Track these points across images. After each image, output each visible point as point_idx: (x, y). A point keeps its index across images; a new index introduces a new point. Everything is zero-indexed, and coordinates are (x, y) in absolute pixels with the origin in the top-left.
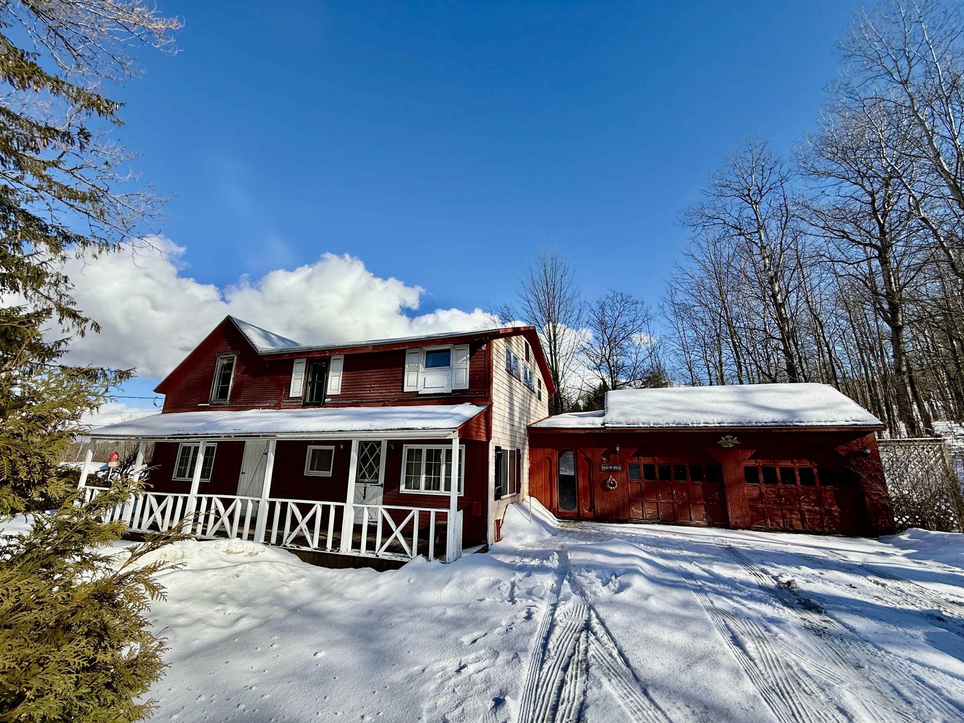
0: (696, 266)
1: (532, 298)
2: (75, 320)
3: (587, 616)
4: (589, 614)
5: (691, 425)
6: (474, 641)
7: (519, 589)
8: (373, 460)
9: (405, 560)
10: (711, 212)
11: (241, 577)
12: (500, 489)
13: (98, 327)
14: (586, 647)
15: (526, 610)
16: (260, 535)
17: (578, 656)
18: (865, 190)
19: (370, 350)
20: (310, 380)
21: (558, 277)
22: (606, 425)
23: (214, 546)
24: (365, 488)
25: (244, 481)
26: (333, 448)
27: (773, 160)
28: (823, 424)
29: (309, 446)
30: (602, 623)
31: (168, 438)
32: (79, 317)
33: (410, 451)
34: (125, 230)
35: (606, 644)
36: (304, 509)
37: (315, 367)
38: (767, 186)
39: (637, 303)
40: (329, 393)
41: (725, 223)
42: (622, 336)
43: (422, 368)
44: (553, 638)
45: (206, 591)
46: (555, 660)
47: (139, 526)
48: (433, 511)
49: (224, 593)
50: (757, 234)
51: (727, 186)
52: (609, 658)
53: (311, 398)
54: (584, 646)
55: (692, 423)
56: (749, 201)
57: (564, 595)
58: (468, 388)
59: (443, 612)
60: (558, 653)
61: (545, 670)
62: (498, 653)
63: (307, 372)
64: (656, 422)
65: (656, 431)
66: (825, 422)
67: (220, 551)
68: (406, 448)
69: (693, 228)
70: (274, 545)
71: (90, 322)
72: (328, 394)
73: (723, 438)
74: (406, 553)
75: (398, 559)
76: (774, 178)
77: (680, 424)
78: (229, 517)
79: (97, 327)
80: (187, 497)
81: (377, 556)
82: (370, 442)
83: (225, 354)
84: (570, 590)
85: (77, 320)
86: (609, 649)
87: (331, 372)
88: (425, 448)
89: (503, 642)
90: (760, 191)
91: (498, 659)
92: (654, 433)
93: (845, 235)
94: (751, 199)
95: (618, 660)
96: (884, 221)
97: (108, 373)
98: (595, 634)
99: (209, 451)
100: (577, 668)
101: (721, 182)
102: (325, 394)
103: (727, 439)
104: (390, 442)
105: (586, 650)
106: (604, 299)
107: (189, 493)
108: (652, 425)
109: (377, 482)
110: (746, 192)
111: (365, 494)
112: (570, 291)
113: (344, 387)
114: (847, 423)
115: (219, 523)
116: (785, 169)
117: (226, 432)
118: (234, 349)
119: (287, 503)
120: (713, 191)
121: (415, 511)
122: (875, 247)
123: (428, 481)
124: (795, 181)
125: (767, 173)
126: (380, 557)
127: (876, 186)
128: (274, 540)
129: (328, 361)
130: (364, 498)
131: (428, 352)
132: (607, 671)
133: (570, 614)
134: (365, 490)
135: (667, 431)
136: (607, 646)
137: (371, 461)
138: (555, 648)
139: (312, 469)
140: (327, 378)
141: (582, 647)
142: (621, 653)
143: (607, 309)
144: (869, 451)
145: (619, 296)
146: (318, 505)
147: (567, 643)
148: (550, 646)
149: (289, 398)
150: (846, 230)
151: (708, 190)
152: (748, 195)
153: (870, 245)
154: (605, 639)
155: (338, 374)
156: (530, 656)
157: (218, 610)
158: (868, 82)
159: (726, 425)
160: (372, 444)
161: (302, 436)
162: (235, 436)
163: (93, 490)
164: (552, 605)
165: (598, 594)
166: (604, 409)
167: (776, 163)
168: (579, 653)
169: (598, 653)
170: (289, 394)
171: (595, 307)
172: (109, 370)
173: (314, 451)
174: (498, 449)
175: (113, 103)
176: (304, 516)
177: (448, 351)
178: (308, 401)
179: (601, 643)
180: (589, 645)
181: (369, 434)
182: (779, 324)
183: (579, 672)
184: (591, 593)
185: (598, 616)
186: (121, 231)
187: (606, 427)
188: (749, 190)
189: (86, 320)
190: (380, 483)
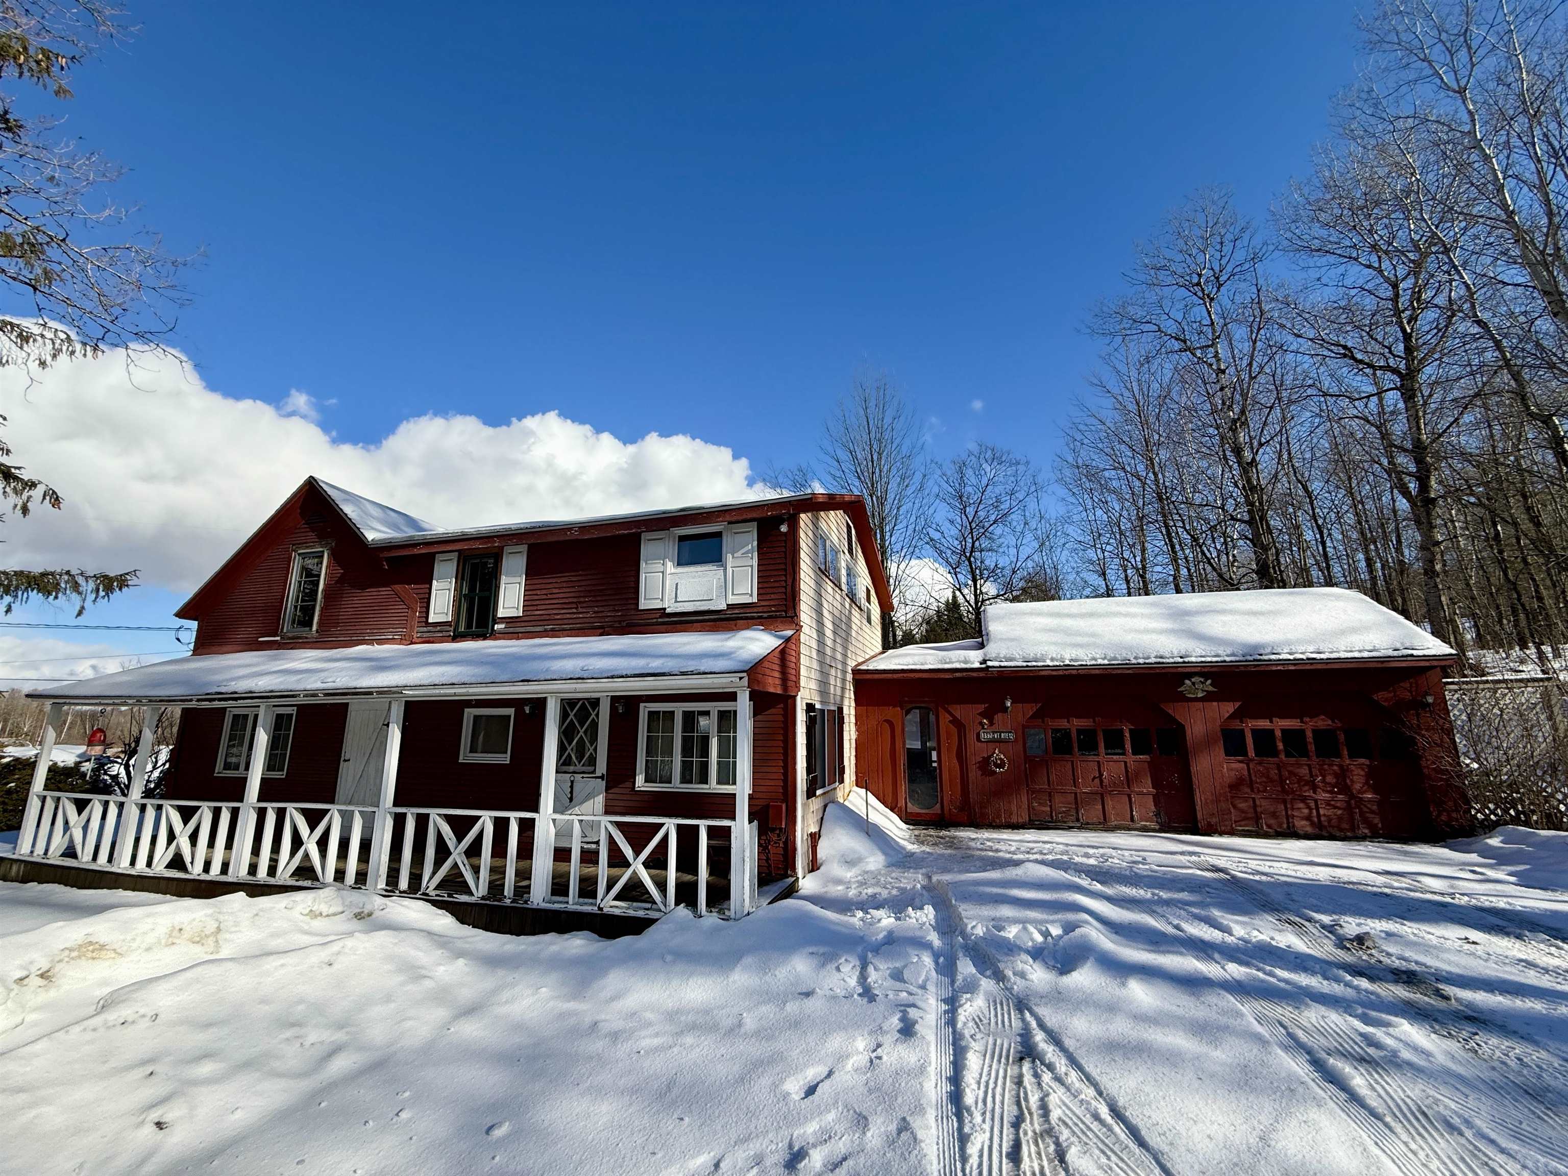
0: (1109, 402)
1: (843, 455)
2: (9, 483)
3: (1020, 1024)
4: (1023, 1020)
5: (1134, 661)
6: (811, 1091)
7: (876, 969)
8: (585, 732)
9: (653, 915)
10: (1140, 313)
11: (336, 966)
12: (815, 778)
13: (57, 499)
14: (1042, 1099)
15: (899, 1015)
16: (378, 876)
17: (1032, 1123)
18: (1383, 276)
19: (576, 534)
20: (465, 591)
21: (888, 420)
22: (989, 663)
23: (283, 905)
24: (572, 782)
25: (348, 775)
26: (510, 711)
27: (1241, 223)
28: (1357, 655)
29: (467, 710)
30: (1055, 1039)
31: (198, 700)
32: (16, 478)
33: (652, 715)
34: (109, 318)
35: (1079, 1092)
36: (461, 826)
37: (474, 567)
38: (1229, 268)
39: (1018, 463)
40: (501, 613)
41: (1159, 330)
42: (993, 518)
43: (670, 567)
44: (970, 1077)
45: (264, 1001)
46: (988, 1135)
47: (149, 864)
48: (703, 825)
49: (301, 1001)
50: (1212, 350)
51: (1163, 268)
52: (1095, 1126)
53: (469, 625)
54: (1036, 1097)
55: (1136, 658)
56: (1200, 294)
57: (964, 980)
58: (755, 599)
59: (736, 1021)
60: (988, 1115)
61: (974, 1161)
62: (866, 1119)
63: (460, 577)
64: (1074, 656)
65: (1074, 672)
66: (1360, 651)
67: (296, 913)
68: (644, 709)
69: (1108, 339)
70: (404, 892)
71: (40, 490)
72: (500, 615)
73: (1187, 682)
74: (654, 902)
75: (641, 914)
76: (1240, 256)
77: (1115, 659)
78: (318, 843)
79: (55, 499)
80: (238, 808)
81: (600, 909)
82: (579, 700)
83: (307, 547)
84: (974, 971)
85: (12, 485)
86: (1088, 1103)
87: (503, 578)
88: (679, 709)
89: (870, 1091)
90: (1217, 278)
91: (869, 1134)
92: (1071, 676)
93: (1348, 353)
94: (1203, 290)
95: (1117, 1129)
96: (1412, 329)
97: (80, 580)
98: (1050, 1067)
99: (280, 722)
100: (1039, 1154)
101: (1155, 261)
102: (495, 615)
103: (1194, 684)
104: (615, 700)
105: (1044, 1108)
106: (964, 456)
107: (241, 800)
108: (1067, 662)
109: (594, 772)
110: (1195, 280)
111: (571, 792)
112: (907, 444)
113: (529, 602)
114: (1396, 653)
115: (300, 854)
116: (1257, 241)
117: (309, 687)
118: (322, 537)
119: (428, 815)
120: (1142, 277)
121: (670, 825)
122: (1395, 371)
123: (686, 767)
124: (1272, 260)
125: (1228, 248)
126: (605, 910)
127: (1401, 271)
128: (404, 884)
129: (498, 557)
130: (571, 799)
131: (682, 539)
132: (1104, 1160)
133: (985, 1021)
134: (572, 787)
135: (1093, 672)
136: (1083, 1096)
137: (581, 733)
138: (980, 1104)
139: (473, 750)
140: (498, 587)
141: (1034, 1100)
142: (1116, 1112)
143: (969, 473)
144: (1430, 699)
145: (989, 452)
146: (486, 819)
147: (999, 1090)
148: (969, 1099)
149: (427, 624)
150: (1349, 344)
151: (1133, 274)
152: (1198, 284)
153: (1387, 368)
154: (1073, 1077)
155: (518, 580)
156: (933, 1124)
157: (288, 1039)
158: (1404, 89)
159: (1193, 659)
160: (584, 703)
161: (452, 691)
162: (326, 695)
163: (59, 799)
164: (945, 1001)
165: (1030, 976)
166: (982, 636)
167: (1243, 230)
168: (1031, 1114)
169: (1068, 1112)
170: (427, 617)
171: (950, 470)
172: (82, 574)
173: (477, 718)
174: (810, 707)
175: (58, 55)
176: (460, 839)
177: (719, 535)
178: (462, 629)
179: (1068, 1089)
180: (1048, 1095)
181: (580, 686)
182: (1246, 497)
183: (1045, 1163)
184: (1014, 974)
185: (1042, 1025)
186: (99, 321)
187: (988, 667)
188: (1200, 275)
189: (33, 485)
190: (598, 774)
